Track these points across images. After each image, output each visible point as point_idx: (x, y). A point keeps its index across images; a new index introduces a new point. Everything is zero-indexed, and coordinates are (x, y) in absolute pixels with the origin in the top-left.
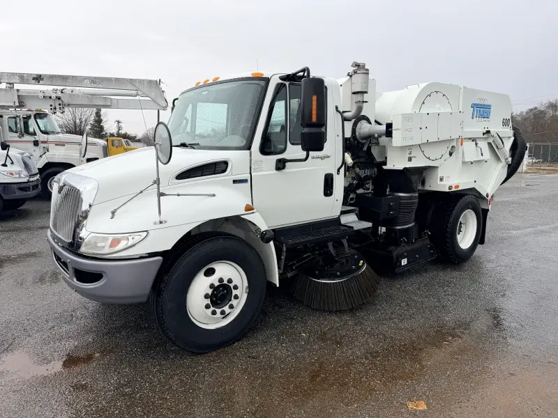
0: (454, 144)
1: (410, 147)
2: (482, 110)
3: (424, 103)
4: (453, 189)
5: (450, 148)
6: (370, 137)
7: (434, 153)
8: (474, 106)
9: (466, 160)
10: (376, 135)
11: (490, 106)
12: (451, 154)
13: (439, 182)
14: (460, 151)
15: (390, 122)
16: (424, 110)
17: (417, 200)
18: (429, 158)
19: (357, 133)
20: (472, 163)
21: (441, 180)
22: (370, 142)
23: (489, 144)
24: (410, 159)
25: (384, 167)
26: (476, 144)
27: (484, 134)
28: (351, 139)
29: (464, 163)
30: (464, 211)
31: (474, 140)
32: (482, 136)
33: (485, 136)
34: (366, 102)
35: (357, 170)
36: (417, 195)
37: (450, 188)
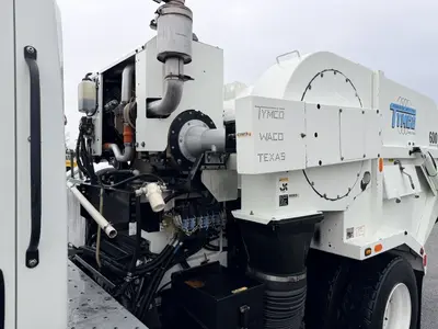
0: (369, 170)
1: (283, 176)
2: (404, 116)
3: (309, 87)
4: (373, 254)
5: (362, 176)
6: (203, 152)
7: (333, 186)
8: (394, 108)
9: (390, 197)
10: (214, 149)
11: (414, 111)
12: (363, 187)
13: (346, 240)
14: (380, 182)
15: (232, 119)
16: (312, 99)
17: (303, 290)
18: (325, 196)
19: (181, 145)
20: (398, 201)
21: (350, 234)
22: (203, 163)
23: (418, 169)
24: (284, 201)
25: (236, 214)
26: (402, 169)
27: (410, 153)
28: (168, 155)
29: (385, 200)
30: (393, 286)
31: (396, 162)
32: (408, 156)
33: (413, 156)
34: (189, 78)
35: (178, 219)
36: (304, 276)
37: (367, 251)
